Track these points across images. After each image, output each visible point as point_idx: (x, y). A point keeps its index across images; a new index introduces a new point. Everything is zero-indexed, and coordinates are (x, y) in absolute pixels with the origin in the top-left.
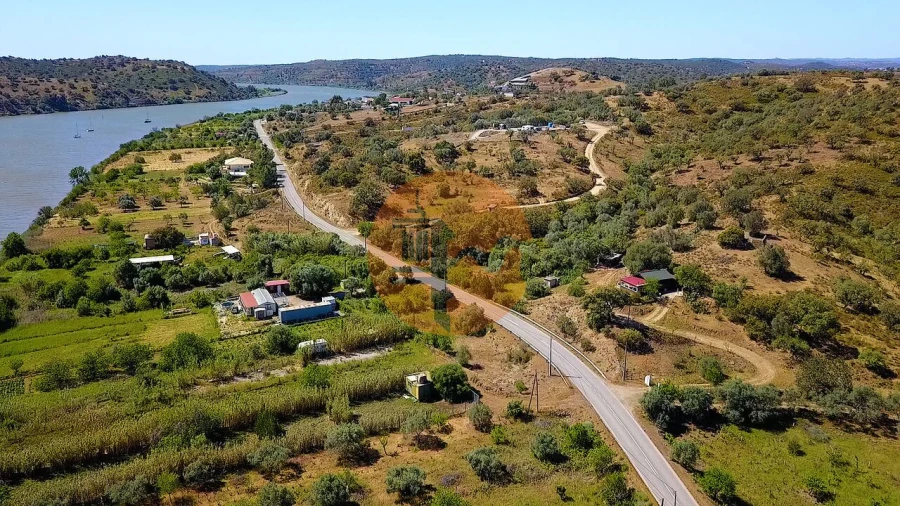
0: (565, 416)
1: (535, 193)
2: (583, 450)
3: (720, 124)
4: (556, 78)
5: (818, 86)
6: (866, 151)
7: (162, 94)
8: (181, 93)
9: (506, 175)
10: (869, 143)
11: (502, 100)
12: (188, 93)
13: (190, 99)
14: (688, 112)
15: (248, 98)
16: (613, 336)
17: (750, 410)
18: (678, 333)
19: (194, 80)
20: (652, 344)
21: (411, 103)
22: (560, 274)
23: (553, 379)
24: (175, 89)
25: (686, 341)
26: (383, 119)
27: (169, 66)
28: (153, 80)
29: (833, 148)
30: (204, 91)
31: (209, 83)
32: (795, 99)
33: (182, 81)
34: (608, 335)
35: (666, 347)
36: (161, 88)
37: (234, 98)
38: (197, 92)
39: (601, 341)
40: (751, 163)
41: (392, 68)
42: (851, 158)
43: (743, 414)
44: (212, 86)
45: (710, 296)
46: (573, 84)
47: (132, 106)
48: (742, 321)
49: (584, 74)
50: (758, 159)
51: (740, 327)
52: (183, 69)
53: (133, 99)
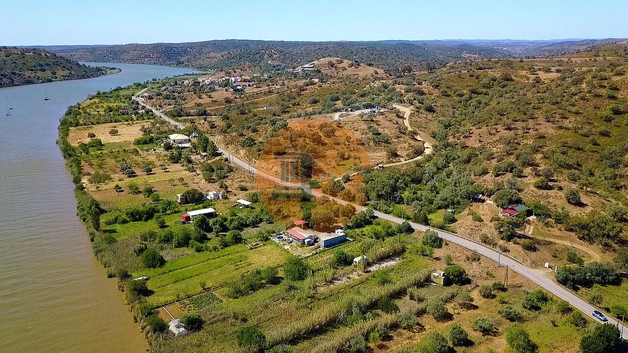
0: (520, 287)
1: (395, 155)
2: (544, 302)
3: (468, 103)
4: (332, 65)
5: (513, 78)
6: (566, 123)
7: (34, 74)
8: (48, 74)
9: (372, 143)
10: (566, 118)
11: (313, 84)
12: (54, 73)
13: (57, 78)
14: (448, 96)
15: (97, 76)
16: (518, 244)
17: (605, 276)
18: (547, 239)
19: (57, 64)
20: (536, 246)
21: (249, 86)
22: (453, 208)
23: (500, 268)
24: (44, 70)
25: (551, 243)
26: (235, 98)
27: (35, 53)
28: (24, 64)
29: (549, 121)
30: (66, 72)
31: (69, 66)
32: (504, 86)
33: (48, 65)
34: (515, 243)
35: (544, 247)
36: (31, 70)
37: (89, 77)
38: (60, 73)
39: (511, 245)
40: (505, 131)
41: (189, 49)
42: (561, 128)
43: (603, 278)
44: (71, 68)
45: (551, 218)
46: (344, 69)
47: (16, 85)
48: (571, 230)
49: (350, 62)
50: (509, 129)
51: (573, 234)
52: (46, 55)
53: (16, 79)
